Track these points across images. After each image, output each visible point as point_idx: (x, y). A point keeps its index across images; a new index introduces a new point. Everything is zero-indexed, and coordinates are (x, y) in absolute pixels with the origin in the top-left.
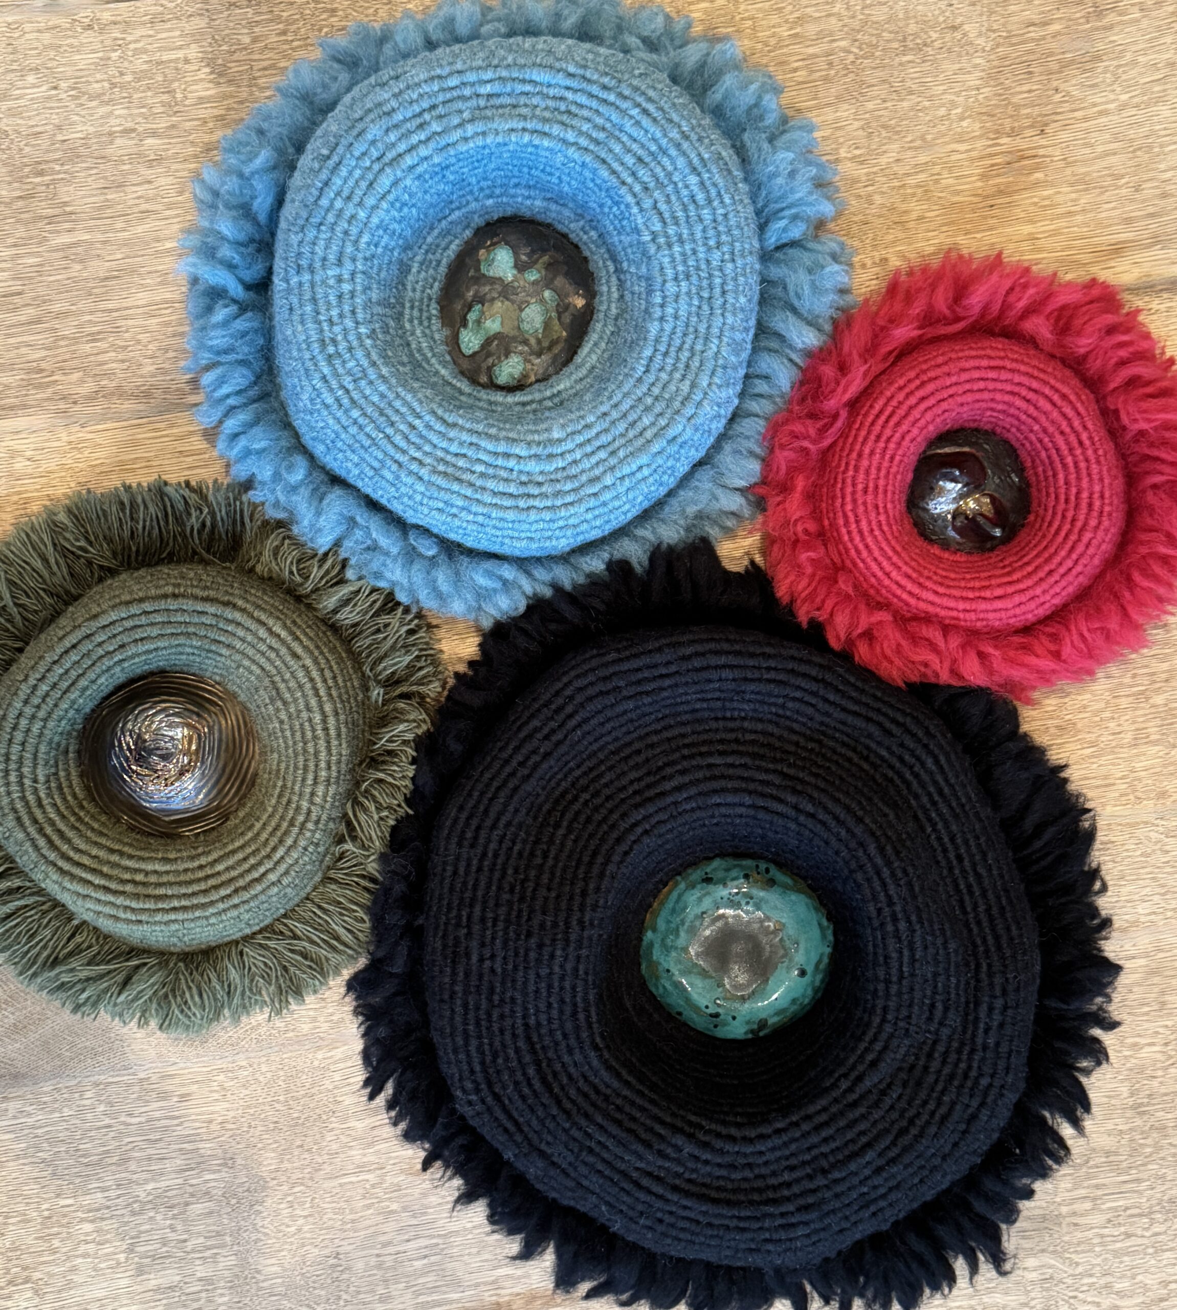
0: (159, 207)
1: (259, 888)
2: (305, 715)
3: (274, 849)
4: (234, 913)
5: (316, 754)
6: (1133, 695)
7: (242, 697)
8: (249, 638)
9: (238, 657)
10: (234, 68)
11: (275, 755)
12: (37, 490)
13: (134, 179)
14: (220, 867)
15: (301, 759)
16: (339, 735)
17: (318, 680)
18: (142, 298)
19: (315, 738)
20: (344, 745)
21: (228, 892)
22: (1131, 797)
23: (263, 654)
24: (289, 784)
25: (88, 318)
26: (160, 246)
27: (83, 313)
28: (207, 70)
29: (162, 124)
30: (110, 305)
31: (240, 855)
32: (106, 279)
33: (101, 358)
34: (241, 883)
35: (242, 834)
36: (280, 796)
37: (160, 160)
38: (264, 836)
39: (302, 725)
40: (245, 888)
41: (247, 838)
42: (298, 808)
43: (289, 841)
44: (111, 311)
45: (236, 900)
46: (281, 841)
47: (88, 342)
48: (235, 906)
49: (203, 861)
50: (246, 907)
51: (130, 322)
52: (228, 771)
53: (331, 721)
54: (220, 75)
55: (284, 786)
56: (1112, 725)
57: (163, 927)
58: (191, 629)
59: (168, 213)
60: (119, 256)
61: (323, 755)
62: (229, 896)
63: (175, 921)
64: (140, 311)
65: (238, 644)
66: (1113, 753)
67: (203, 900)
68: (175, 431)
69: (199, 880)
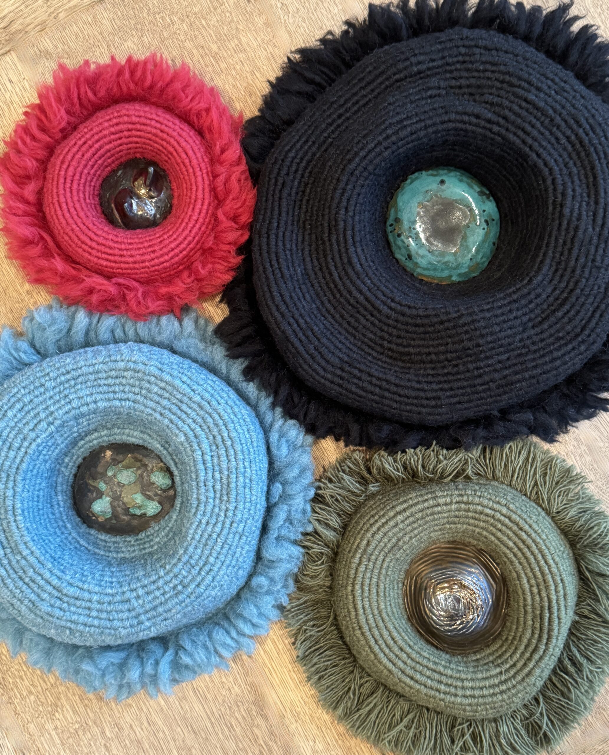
0: (143, 715)
1: (514, 516)
2: (401, 526)
3: (487, 515)
4: (535, 526)
5: (422, 511)
6: (217, 62)
7: (406, 567)
8: (368, 575)
9: (382, 578)
10: (51, 699)
11: (432, 535)
12: (331, 731)
13: (132, 736)
14: (511, 544)
15: (427, 519)
16: (405, 501)
17: (377, 525)
18: (198, 707)
19: (412, 515)
20: (411, 496)
21: (523, 533)
22: (274, 41)
23: (375, 563)
24: (446, 520)
25: (221, 736)
26: (165, 707)
27: (219, 739)
28: (57, 714)
29: (96, 730)
30: (209, 725)
31: (499, 534)
32: (195, 732)
33: (241, 720)
34: (515, 528)
35: (486, 537)
36: (455, 523)
37: (116, 724)
38: (482, 524)
39: (408, 526)
40: (517, 525)
41: (487, 534)
42: (458, 510)
43: (479, 508)
44: (212, 723)
45: (527, 527)
46: (481, 513)
47: (234, 731)
48: (530, 526)
49: (511, 555)
50: (528, 519)
51: (214, 710)
52: (452, 560)
53: (398, 509)
54: (57, 706)
55: (448, 523)
56: (238, 67)
57: (560, 565)
58: (376, 612)
59: (145, 710)
60: (179, 729)
61: (421, 506)
62: (525, 532)
63: (553, 559)
64: (205, 706)
65: (375, 580)
66: (253, 61)
67: (534, 548)
68: (267, 661)
69: (523, 554)
